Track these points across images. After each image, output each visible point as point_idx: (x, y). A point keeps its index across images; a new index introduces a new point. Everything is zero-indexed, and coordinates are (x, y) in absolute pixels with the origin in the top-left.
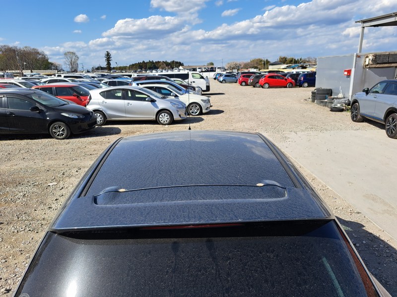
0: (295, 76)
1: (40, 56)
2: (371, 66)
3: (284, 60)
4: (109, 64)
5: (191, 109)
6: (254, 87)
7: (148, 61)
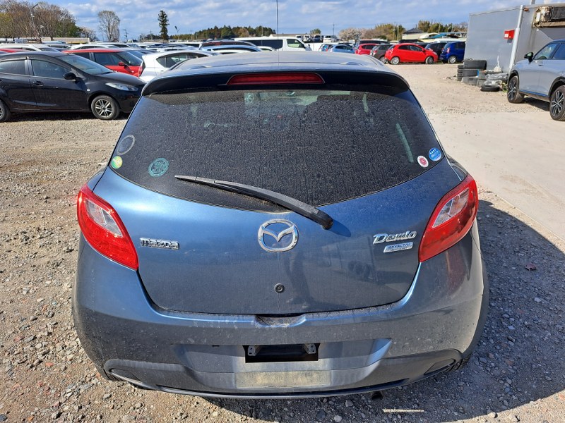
0: (438, 48)
1: (63, 17)
2: (543, 25)
3: (426, 26)
4: (164, 30)
7: (223, 27)
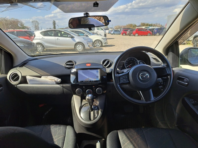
0: (152, 30)
3: (143, 24)
5: (96, 44)
6: (130, 36)
